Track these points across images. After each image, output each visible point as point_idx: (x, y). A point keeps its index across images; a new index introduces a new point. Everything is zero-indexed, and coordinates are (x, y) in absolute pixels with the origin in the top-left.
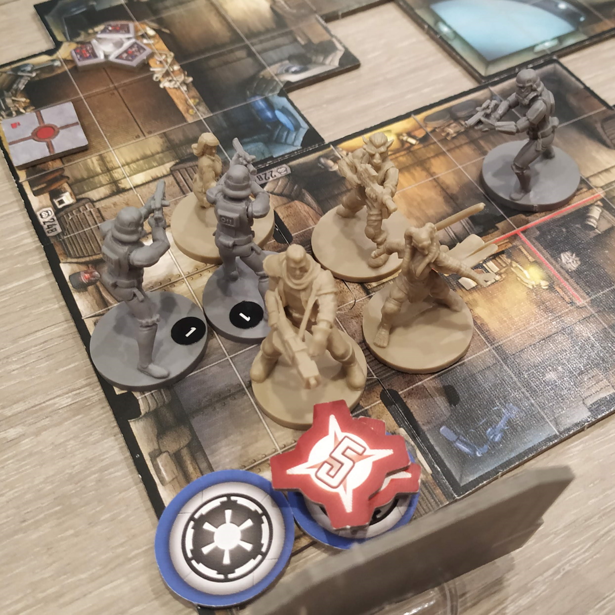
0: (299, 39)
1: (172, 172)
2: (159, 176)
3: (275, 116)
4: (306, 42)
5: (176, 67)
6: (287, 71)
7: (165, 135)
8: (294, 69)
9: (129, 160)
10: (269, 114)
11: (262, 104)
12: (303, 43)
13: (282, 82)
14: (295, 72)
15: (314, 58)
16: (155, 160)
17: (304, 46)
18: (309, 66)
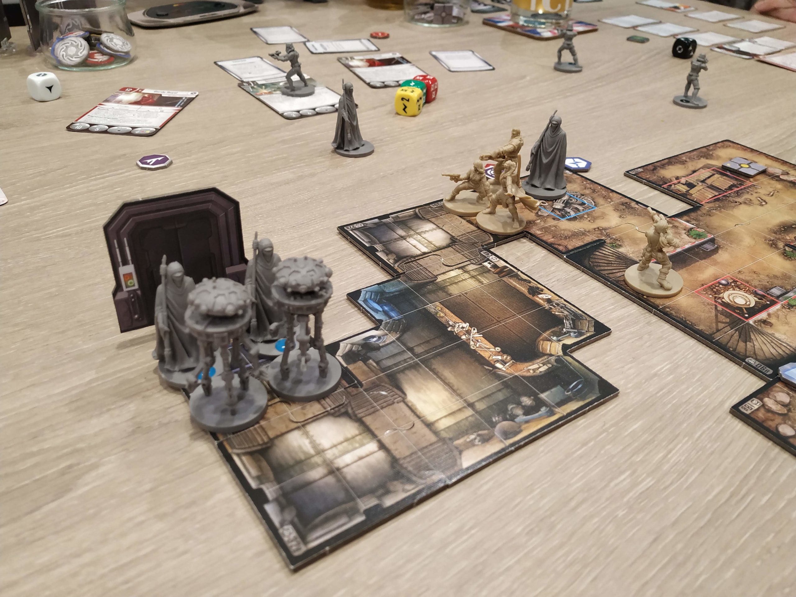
0: (375, 364)
1: (436, 277)
2: (442, 275)
3: (382, 307)
4: (368, 362)
5: (464, 337)
6: (380, 338)
7: (450, 295)
8: (375, 339)
9: (464, 282)
10: (386, 308)
11: (393, 314)
12: (371, 361)
13: (382, 329)
14: (373, 337)
16: (449, 282)
17: (370, 359)
18: (364, 342)
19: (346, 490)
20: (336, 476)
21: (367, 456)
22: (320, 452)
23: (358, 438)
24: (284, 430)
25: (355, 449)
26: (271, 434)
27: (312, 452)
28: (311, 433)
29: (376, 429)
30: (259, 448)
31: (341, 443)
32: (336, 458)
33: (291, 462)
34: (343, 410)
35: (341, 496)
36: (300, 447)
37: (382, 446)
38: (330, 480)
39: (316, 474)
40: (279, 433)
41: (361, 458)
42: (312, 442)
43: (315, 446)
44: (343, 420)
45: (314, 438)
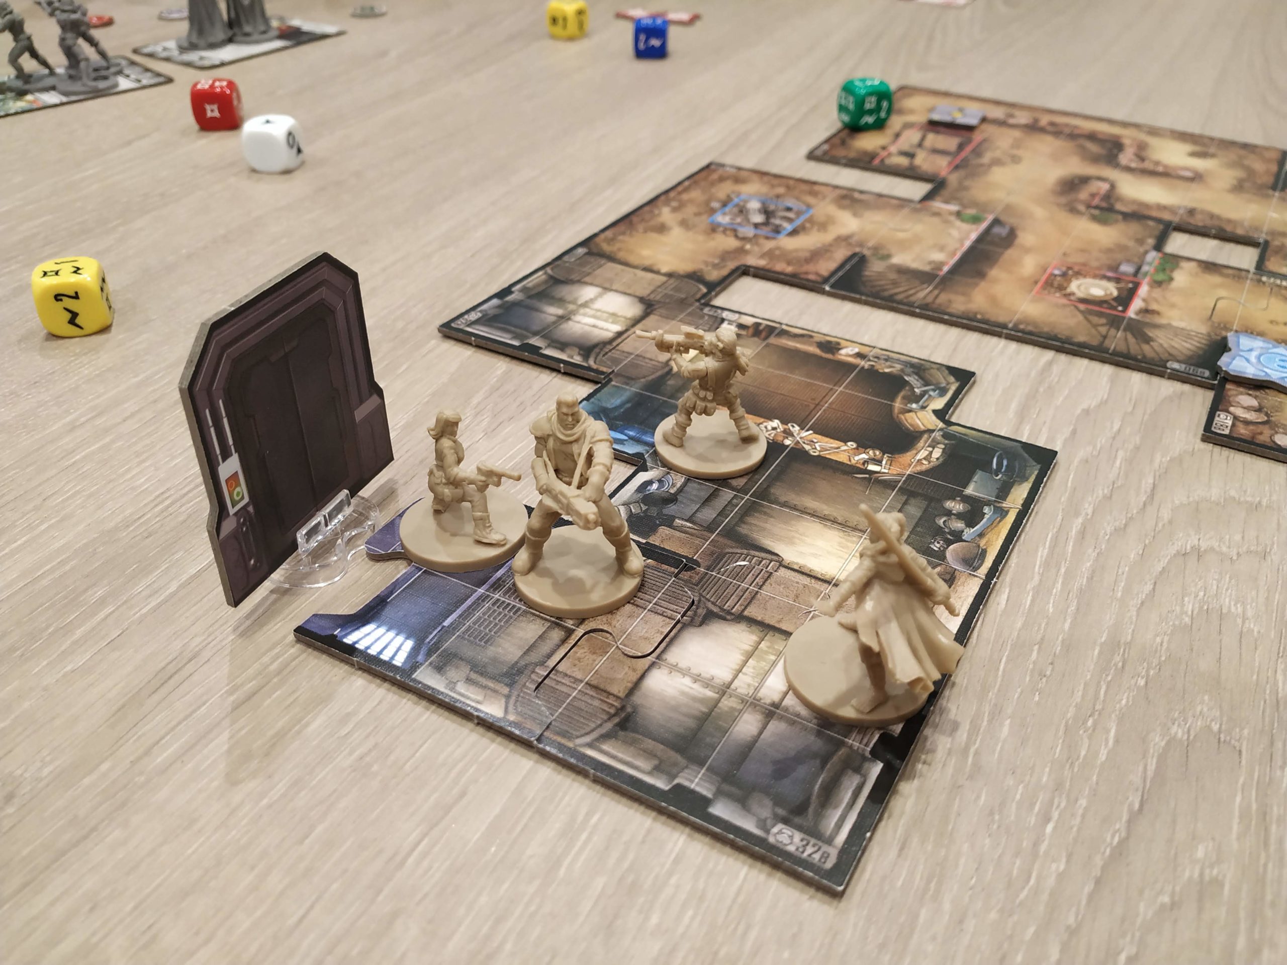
0: (689, 524)
3: (622, 433)
4: (675, 524)
5: (787, 442)
6: (660, 481)
8: (655, 486)
10: (631, 433)
12: (677, 520)
13: (652, 468)
14: (650, 483)
15: (644, 508)
17: (673, 518)
18: (640, 495)
19: (817, 733)
20: (781, 718)
22: (725, 689)
23: (763, 645)
24: (634, 677)
26: (619, 689)
27: (710, 694)
28: (683, 664)
29: (779, 621)
30: (616, 720)
31: (744, 664)
32: (757, 689)
33: (691, 723)
34: (702, 612)
35: (817, 744)
36: (683, 693)
38: (775, 727)
39: (746, 726)
40: (630, 685)
42: (697, 678)
43: (707, 683)
44: (716, 627)
45: (694, 671)
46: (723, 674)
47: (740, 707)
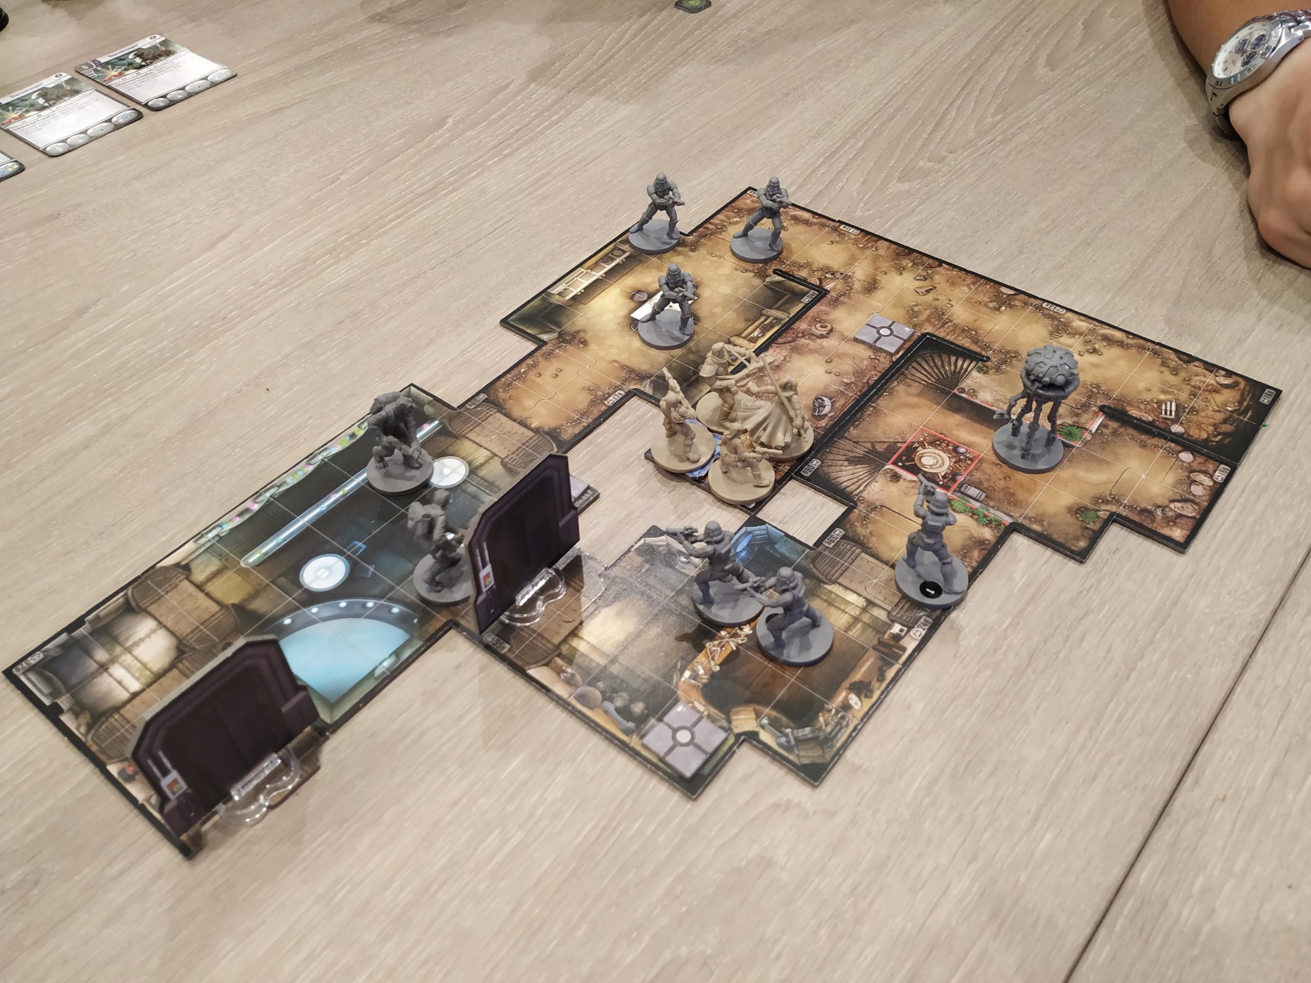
19: (79, 684)
20: (97, 670)
21: (123, 687)
22: (128, 650)
23: (148, 673)
24: (157, 615)
25: (133, 675)
26: (153, 609)
27: (128, 644)
28: (154, 636)
29: (161, 684)
30: (134, 604)
31: (140, 661)
32: (121, 664)
33: (115, 633)
34: (187, 649)
35: (73, 681)
36: (134, 633)
37: (135, 695)
38: (93, 666)
39: (101, 655)
40: (153, 612)
41: (120, 683)
42: (141, 640)
43: (136, 644)
44: (172, 655)
45: (147, 641)
46: (137, 652)
47: (114, 654)
